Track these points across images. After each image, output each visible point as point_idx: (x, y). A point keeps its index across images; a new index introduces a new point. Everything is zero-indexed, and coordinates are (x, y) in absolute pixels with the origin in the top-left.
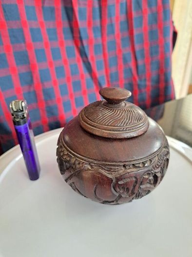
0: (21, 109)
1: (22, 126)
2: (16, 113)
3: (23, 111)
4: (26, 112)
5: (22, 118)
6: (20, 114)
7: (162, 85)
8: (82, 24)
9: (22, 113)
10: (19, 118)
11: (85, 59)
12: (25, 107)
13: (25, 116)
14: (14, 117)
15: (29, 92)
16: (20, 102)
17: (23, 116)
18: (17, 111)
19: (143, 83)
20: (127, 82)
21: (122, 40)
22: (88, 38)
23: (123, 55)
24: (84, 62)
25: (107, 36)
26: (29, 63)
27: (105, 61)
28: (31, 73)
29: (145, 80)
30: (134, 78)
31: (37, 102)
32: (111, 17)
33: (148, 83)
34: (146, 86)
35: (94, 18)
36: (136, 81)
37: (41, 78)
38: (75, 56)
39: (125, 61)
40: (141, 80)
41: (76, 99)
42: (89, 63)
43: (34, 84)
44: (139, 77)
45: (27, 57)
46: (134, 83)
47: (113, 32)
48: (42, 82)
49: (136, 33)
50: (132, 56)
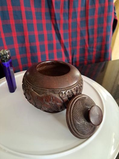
1: (6, 63)
3: (6, 55)
4: (8, 56)
5: (6, 59)
7: (103, 51)
10: (4, 58)
12: (8, 53)
13: (8, 58)
14: (2, 58)
15: (22, 47)
16: (6, 50)
17: (7, 58)
18: (4, 55)
19: (91, 49)
20: (82, 48)
21: (81, 22)
22: (60, 19)
23: (81, 31)
24: (56, 33)
25: (72, 18)
26: (24, 31)
27: (69, 33)
28: (24, 37)
29: (93, 47)
30: (86, 46)
31: (26, 53)
32: (75, 8)
33: (94, 50)
34: (93, 51)
35: (64, 8)
36: (87, 47)
37: (29, 40)
38: (51, 29)
39: (82, 35)
40: (90, 47)
41: (49, 54)
42: (59, 34)
43: (25, 43)
44: (89, 45)
45: (23, 27)
46: (86, 48)
47: (76, 17)
48: (30, 42)
49: (90, 18)
50: (86, 32)
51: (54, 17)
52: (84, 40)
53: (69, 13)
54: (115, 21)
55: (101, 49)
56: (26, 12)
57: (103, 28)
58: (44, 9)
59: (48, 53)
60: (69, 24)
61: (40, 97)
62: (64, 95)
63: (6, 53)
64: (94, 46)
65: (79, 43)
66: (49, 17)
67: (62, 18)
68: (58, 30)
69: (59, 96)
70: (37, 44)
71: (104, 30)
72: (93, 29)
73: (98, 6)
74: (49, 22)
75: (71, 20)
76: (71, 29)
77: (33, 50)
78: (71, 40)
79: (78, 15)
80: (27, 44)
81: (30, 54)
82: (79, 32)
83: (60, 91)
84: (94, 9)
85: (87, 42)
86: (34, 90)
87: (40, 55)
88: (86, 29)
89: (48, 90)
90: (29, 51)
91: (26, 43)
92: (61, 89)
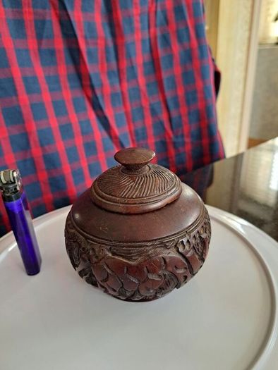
0: (13, 181)
1: (15, 202)
2: (6, 186)
3: (15, 182)
4: (19, 184)
5: (14, 193)
6: (11, 186)
7: (206, 141)
8: (93, 69)
9: (14, 185)
11: (99, 113)
12: (17, 177)
13: (18, 189)
14: (4, 192)
15: (25, 161)
16: (11, 172)
17: (16, 189)
18: (7, 184)
19: (180, 140)
20: (158, 140)
21: (148, 85)
22: (102, 85)
23: (150, 105)
24: (98, 116)
25: (128, 81)
26: (24, 122)
27: (127, 113)
28: (26, 135)
29: (183, 136)
30: (168, 134)
31: (36, 172)
32: (130, 57)
33: (187, 140)
34: (184, 144)
35: (108, 60)
36: (170, 138)
37: (40, 141)
38: (85, 109)
39: (154, 112)
40: (177, 137)
41: (89, 166)
42: (105, 118)
43: (31, 148)
44: (173, 133)
45: (20, 113)
46: (168, 140)
47: (135, 77)
48: (42, 146)
49: (165, 76)
50: (163, 105)
51: (89, 83)
52: (162, 124)
53: (119, 70)
54: (217, 76)
55: (200, 136)
56: (25, 79)
57: (196, 92)
58: (65, 68)
59: (86, 164)
60: (122, 93)
61: (134, 266)
62: (187, 247)
63: (14, 178)
64: (185, 133)
65: (151, 132)
66: (77, 84)
67: (107, 82)
68: (101, 109)
69: (178, 251)
70: (60, 146)
71: (199, 95)
72: (176, 98)
73: (177, 49)
74: (79, 94)
75: (125, 84)
76: (128, 103)
77: (51, 162)
78: (133, 128)
79: (139, 72)
80: (36, 151)
81: (46, 173)
82: (148, 107)
83: (176, 241)
84: (171, 57)
85: (167, 126)
86: (114, 254)
87: (70, 171)
88: (161, 99)
89: (149, 244)
90: (43, 166)
91: (33, 149)
92: (178, 233)
